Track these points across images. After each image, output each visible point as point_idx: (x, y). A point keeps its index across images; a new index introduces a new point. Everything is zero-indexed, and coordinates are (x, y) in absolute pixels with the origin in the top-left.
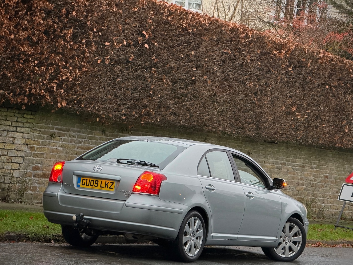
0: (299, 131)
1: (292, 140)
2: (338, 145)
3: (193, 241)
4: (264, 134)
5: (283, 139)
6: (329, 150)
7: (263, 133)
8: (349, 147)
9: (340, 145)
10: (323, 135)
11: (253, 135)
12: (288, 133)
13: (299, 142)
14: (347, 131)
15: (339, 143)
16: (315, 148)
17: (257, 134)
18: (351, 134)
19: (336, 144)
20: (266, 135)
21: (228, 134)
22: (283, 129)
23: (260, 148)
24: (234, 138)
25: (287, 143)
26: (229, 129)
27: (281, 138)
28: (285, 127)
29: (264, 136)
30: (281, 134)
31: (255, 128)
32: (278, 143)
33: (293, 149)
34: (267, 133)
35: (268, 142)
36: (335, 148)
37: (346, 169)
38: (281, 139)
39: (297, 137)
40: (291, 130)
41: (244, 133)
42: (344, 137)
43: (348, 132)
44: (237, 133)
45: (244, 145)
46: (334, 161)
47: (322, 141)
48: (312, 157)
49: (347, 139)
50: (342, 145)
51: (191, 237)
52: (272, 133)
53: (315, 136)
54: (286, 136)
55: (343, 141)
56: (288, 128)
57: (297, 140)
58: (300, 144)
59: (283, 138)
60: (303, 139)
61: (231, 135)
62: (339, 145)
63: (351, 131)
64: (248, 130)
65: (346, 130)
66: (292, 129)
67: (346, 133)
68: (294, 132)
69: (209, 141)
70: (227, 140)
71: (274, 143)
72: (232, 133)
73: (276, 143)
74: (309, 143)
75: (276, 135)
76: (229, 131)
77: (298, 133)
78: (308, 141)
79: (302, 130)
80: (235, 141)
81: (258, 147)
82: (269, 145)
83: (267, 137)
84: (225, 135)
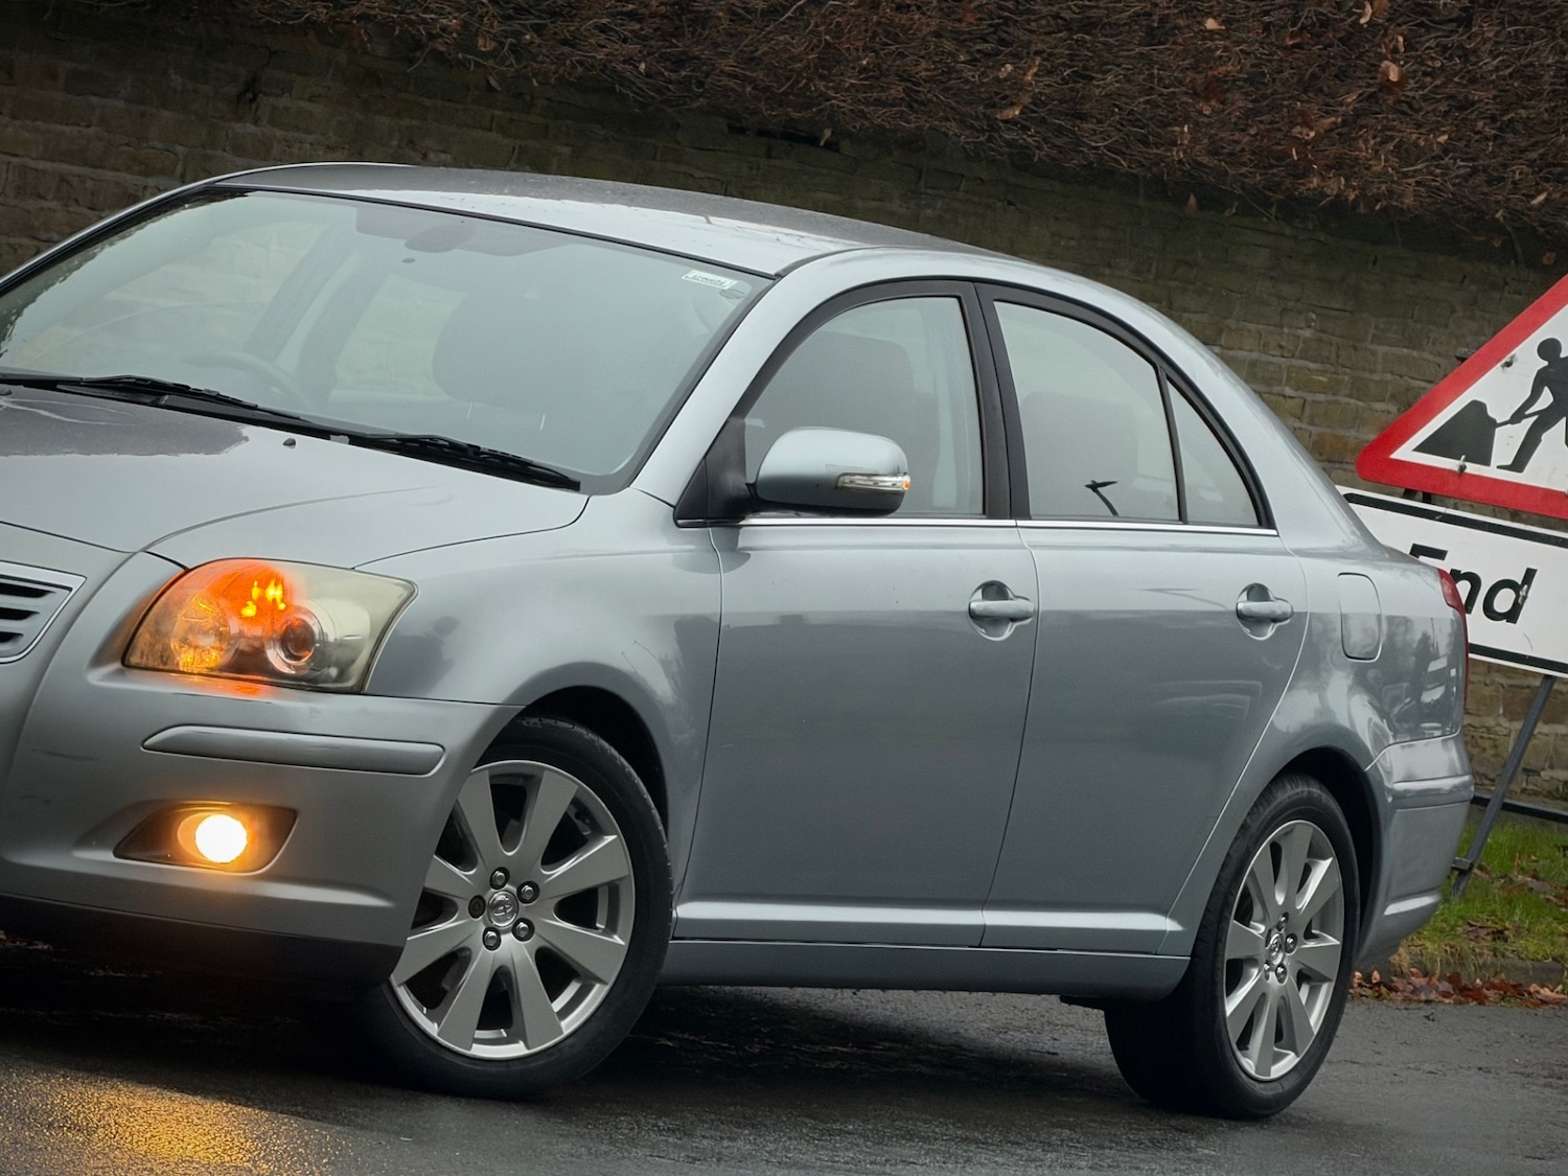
0: (1015, 57)
1: (953, 128)
2: (1315, 181)
4: (727, 64)
5: (880, 117)
6: (1246, 221)
7: (724, 55)
8: (1409, 201)
9: (1335, 185)
10: (1207, 99)
11: (642, 66)
12: (923, 70)
13: (1010, 144)
14: (1394, 76)
15: (1329, 168)
16: (1141, 202)
17: (678, 63)
18: (1424, 98)
19: (1306, 173)
20: (745, 79)
21: (436, 54)
22: (887, 34)
23: (698, 174)
24: (490, 88)
25: (913, 144)
26: (441, 13)
27: (868, 104)
28: (903, 18)
29: (725, 80)
30: (864, 69)
31: (653, 15)
32: (845, 145)
33: (961, 195)
34: (751, 61)
35: (762, 133)
36: (1294, 208)
37: (1376, 377)
38: (863, 115)
39: (993, 106)
40: (948, 46)
41: (566, 49)
42: (1371, 121)
43: (1401, 83)
44: (514, 50)
45: (566, 150)
46: (1285, 310)
47: (1195, 141)
48: (1109, 265)
49: (1392, 138)
50: (1347, 185)
52: (793, 58)
53: (1139, 104)
54: (906, 90)
55: (1364, 150)
56: (925, 30)
57: (993, 127)
58: (1021, 160)
59: (878, 102)
60: (1043, 121)
61: (463, 64)
62: (1323, 178)
63: (1425, 74)
64: (603, 29)
65: (1385, 64)
66: (961, 41)
67: (1387, 86)
68: (972, 62)
69: (284, 102)
70: (428, 102)
71: (813, 141)
72: (472, 49)
73: (829, 145)
74: (1092, 157)
75: (822, 77)
76: (444, 29)
77: (1002, 75)
78: (1080, 143)
79: (1040, 46)
80: (497, 112)
81: (683, 168)
82: (769, 156)
83: (748, 89)
84: (411, 62)
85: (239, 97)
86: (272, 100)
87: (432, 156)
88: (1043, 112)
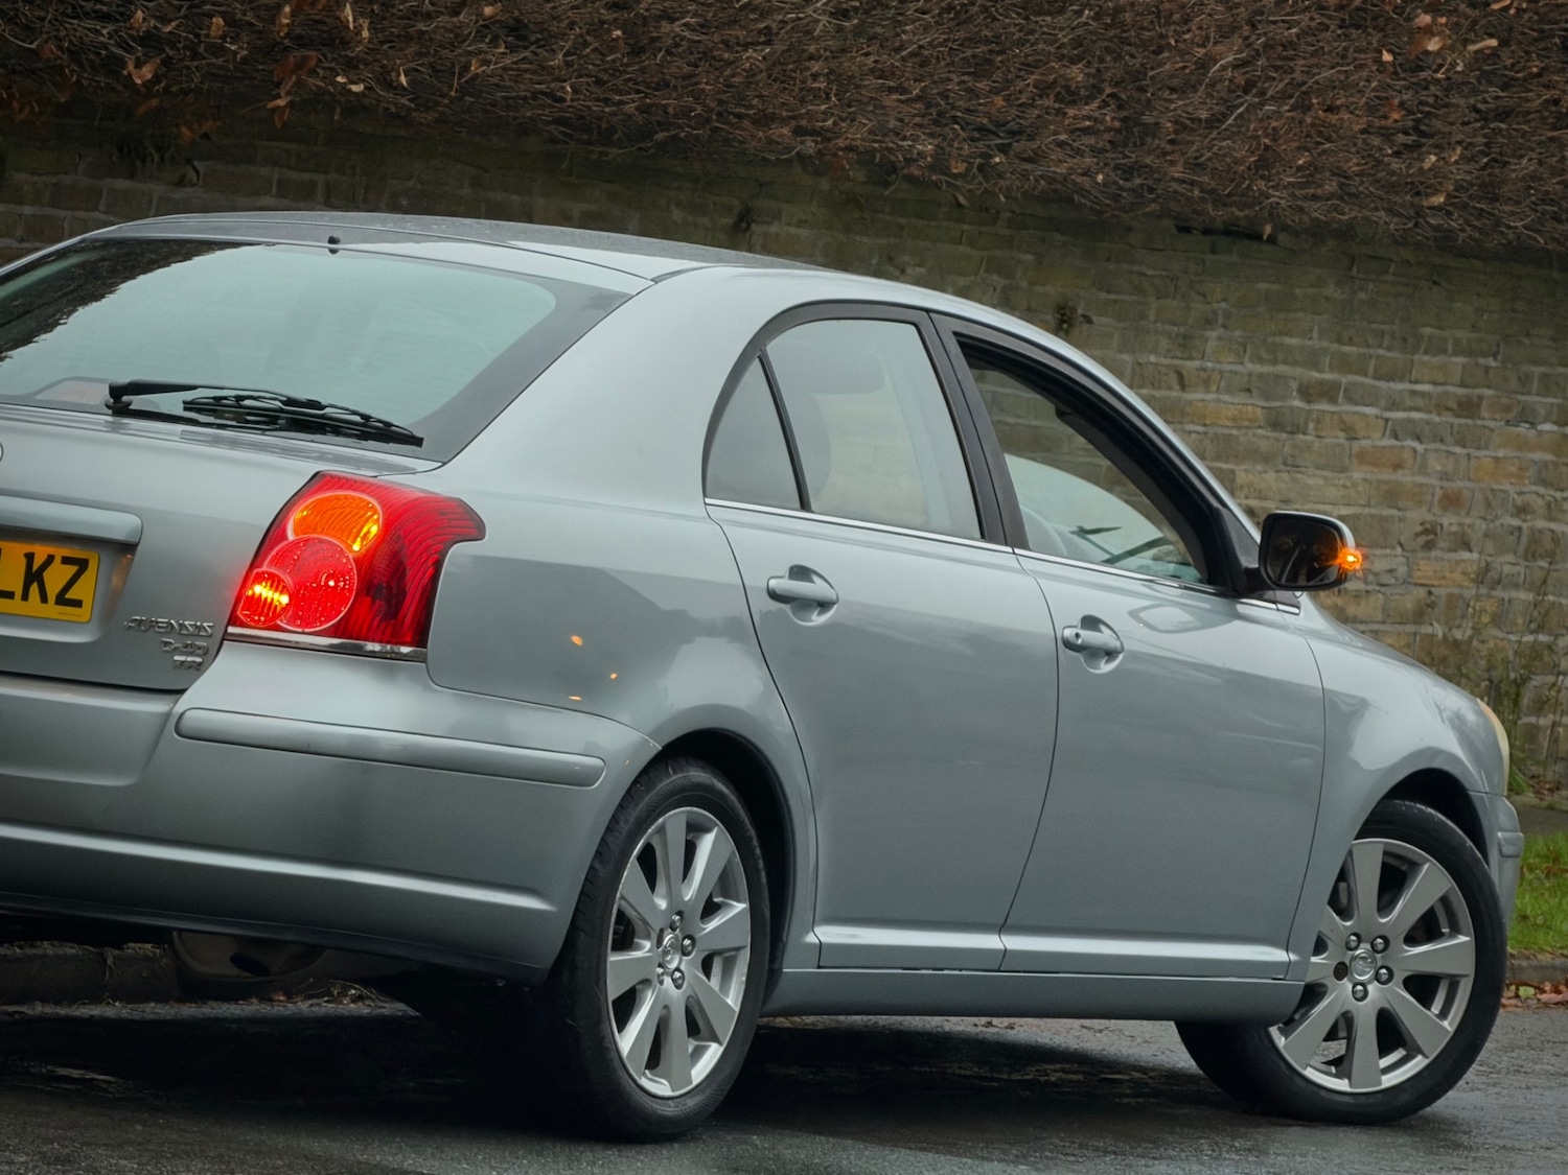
0: (1437, 149)
1: (1383, 217)
3: (678, 987)
4: (1177, 171)
5: (1317, 211)
7: (1173, 163)
11: (1100, 177)
12: (1353, 165)
13: (1435, 228)
16: (1556, 275)
17: (1128, 172)
20: (1192, 183)
21: (910, 179)
22: (1320, 134)
23: (1150, 272)
24: (959, 205)
25: (1345, 233)
26: (915, 139)
27: (1305, 198)
28: (1333, 118)
30: (1299, 168)
31: (1107, 129)
32: (1283, 238)
33: (1389, 277)
34: (1196, 166)
35: (1206, 232)
38: (1301, 209)
39: (1418, 194)
40: (1376, 141)
41: (1028, 166)
44: (981, 168)
45: (1029, 258)
48: (1528, 335)
51: (666, 953)
52: (1237, 161)
53: (1552, 185)
54: (1341, 186)
56: (1357, 128)
57: (1419, 214)
58: (1445, 241)
59: (1315, 198)
60: (1465, 206)
61: (936, 185)
64: (1061, 145)
66: (1387, 135)
68: (1397, 154)
69: (773, 229)
70: (903, 221)
71: (1256, 237)
72: (946, 171)
73: (1272, 240)
74: (1511, 236)
75: (1262, 177)
76: (921, 154)
77: (1427, 165)
78: (1498, 223)
79: (1460, 137)
80: (966, 227)
81: (1135, 268)
82: (1213, 251)
83: (1196, 192)
84: (887, 184)
85: (736, 226)
86: (764, 228)
87: (909, 271)
88: (1464, 197)
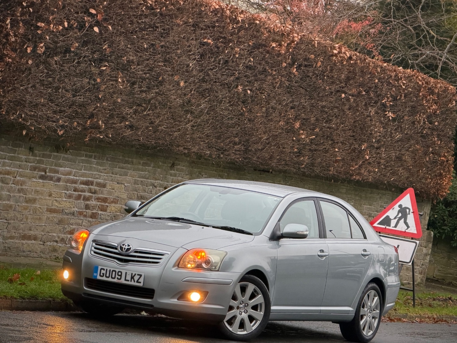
0: (303, 156)
1: (292, 169)
2: (354, 177)
4: (255, 159)
5: (280, 167)
6: (341, 184)
7: (254, 157)
8: (370, 180)
9: (358, 178)
10: (336, 163)
11: (240, 159)
12: (287, 159)
13: (302, 171)
14: (368, 158)
15: (356, 174)
16: (324, 181)
17: (245, 159)
18: (372, 162)
19: (353, 175)
20: (258, 161)
21: (205, 158)
22: (281, 153)
23: (248, 178)
24: (213, 164)
25: (285, 172)
26: (206, 151)
27: (278, 165)
28: (284, 150)
29: (254, 162)
30: (278, 159)
31: (242, 150)
32: (273, 172)
33: (293, 180)
34: (259, 158)
35: (260, 170)
36: (350, 182)
37: (364, 211)
38: (277, 167)
39: (299, 165)
40: (292, 154)
41: (227, 157)
42: (364, 166)
43: (369, 159)
44: (218, 157)
45: (226, 174)
46: (348, 200)
47: (334, 170)
49: (367, 169)
50: (360, 178)
52: (266, 157)
53: (324, 164)
55: (362, 171)
56: (288, 152)
57: (299, 168)
58: (304, 174)
59: (280, 165)
60: (308, 168)
61: (209, 160)
62: (356, 176)
63: (373, 158)
64: (233, 153)
65: (366, 156)
66: (294, 153)
67: (367, 160)
68: (295, 157)
70: (203, 167)
71: (269, 172)
72: (211, 157)
73: (271, 173)
74: (316, 173)
75: (271, 160)
76: (207, 154)
77: (301, 159)
78: (314, 171)
79: (307, 154)
80: (215, 168)
82: (260, 174)
83: (258, 163)
84: (200, 159)
85: (171, 166)
86: (177, 167)
88: (308, 166)
